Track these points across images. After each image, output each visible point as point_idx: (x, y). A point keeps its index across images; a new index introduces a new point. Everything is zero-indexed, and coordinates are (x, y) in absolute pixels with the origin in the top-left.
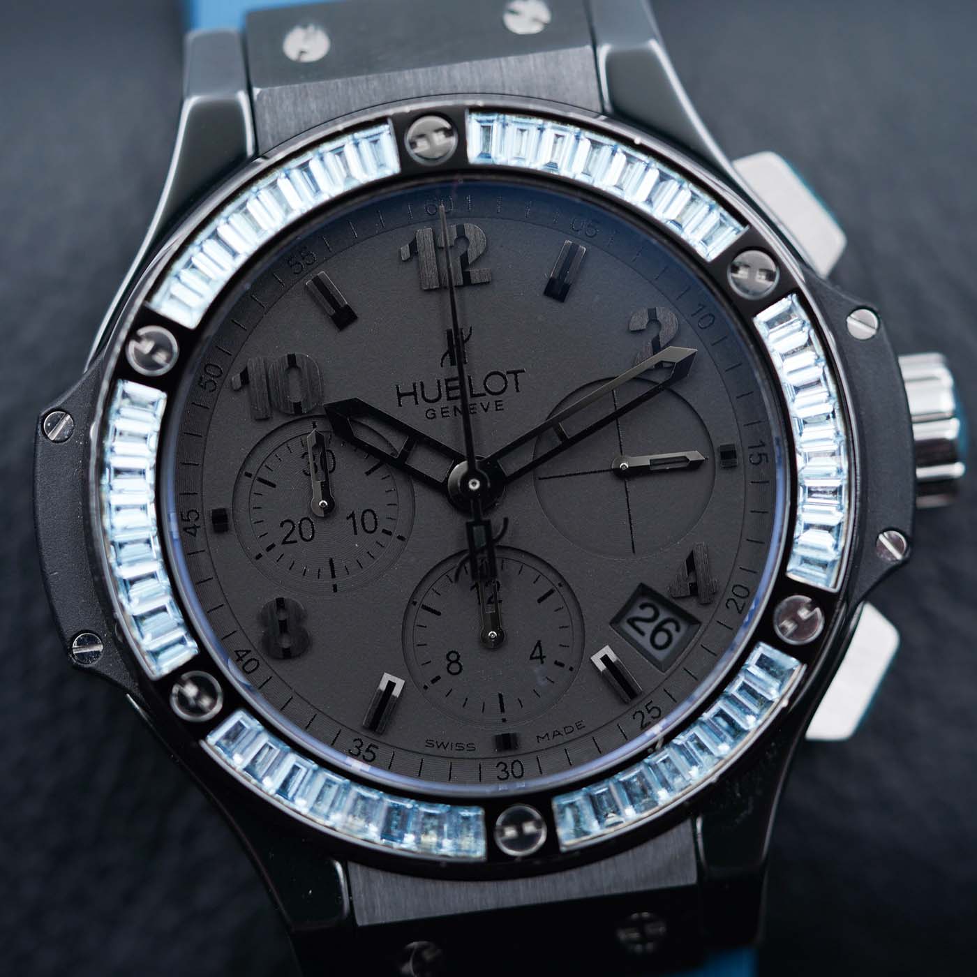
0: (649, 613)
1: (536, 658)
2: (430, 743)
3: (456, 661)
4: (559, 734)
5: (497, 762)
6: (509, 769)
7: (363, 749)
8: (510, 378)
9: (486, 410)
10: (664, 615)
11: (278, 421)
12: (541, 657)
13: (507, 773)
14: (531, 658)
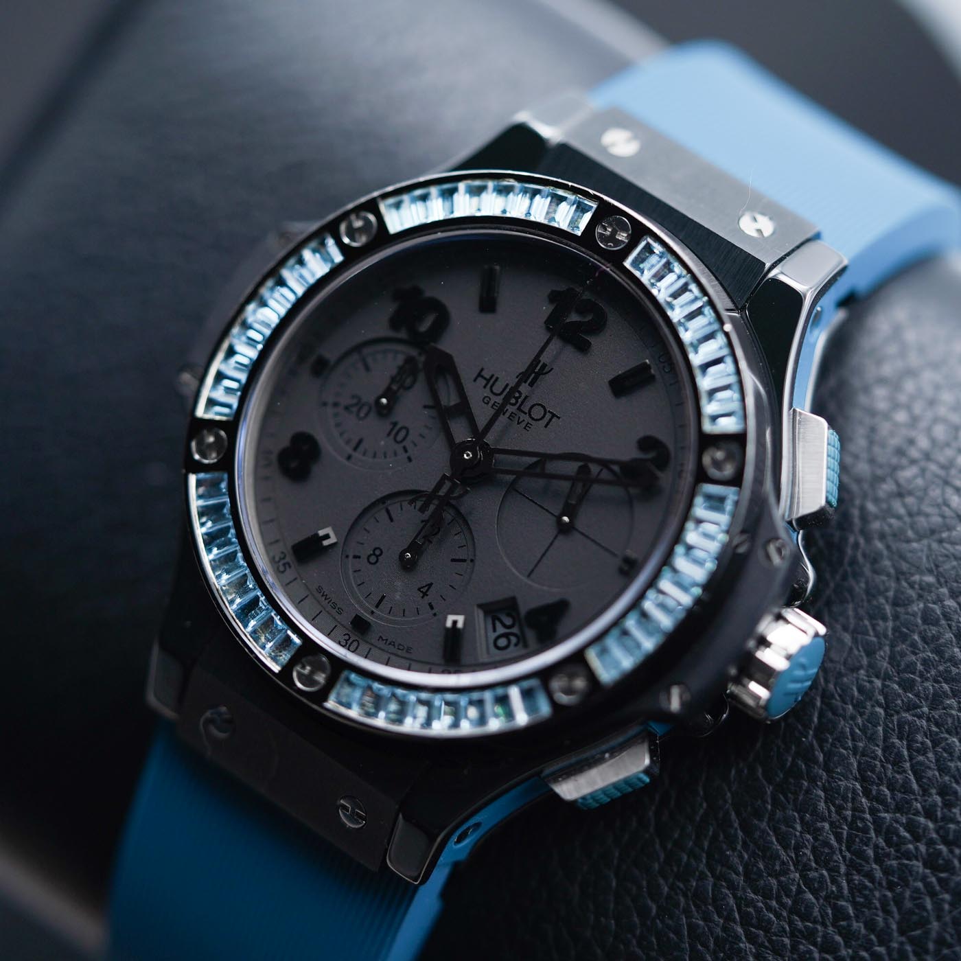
0: (508, 621)
1: (422, 592)
2: (319, 589)
3: (377, 556)
4: (394, 645)
5: (347, 632)
6: (349, 642)
7: (282, 562)
8: (548, 416)
9: (518, 423)
10: (515, 630)
11: (403, 334)
12: (425, 594)
13: (347, 643)
14: (419, 589)
